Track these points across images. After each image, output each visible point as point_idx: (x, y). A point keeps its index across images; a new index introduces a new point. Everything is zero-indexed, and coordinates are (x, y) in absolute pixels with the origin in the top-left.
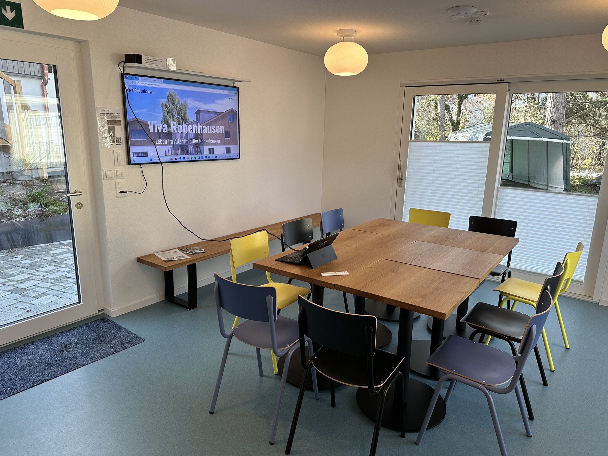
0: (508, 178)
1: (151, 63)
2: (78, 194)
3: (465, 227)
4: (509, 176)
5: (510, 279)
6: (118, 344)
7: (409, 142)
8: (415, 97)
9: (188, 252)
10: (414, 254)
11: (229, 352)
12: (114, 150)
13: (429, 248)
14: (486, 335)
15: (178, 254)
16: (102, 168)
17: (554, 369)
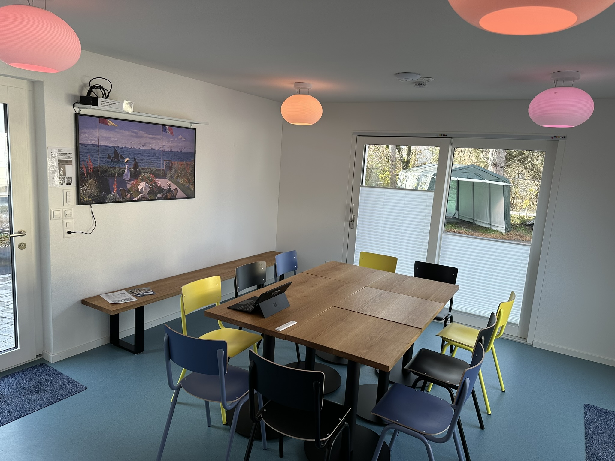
0: (454, 215)
1: (107, 106)
2: (21, 233)
3: (411, 272)
4: (455, 214)
5: (452, 324)
6: (58, 393)
7: (361, 187)
8: (366, 146)
9: (135, 294)
10: (363, 301)
11: (177, 401)
12: (63, 190)
13: (376, 295)
14: (428, 383)
15: (126, 295)
16: (50, 208)
17: (490, 413)
